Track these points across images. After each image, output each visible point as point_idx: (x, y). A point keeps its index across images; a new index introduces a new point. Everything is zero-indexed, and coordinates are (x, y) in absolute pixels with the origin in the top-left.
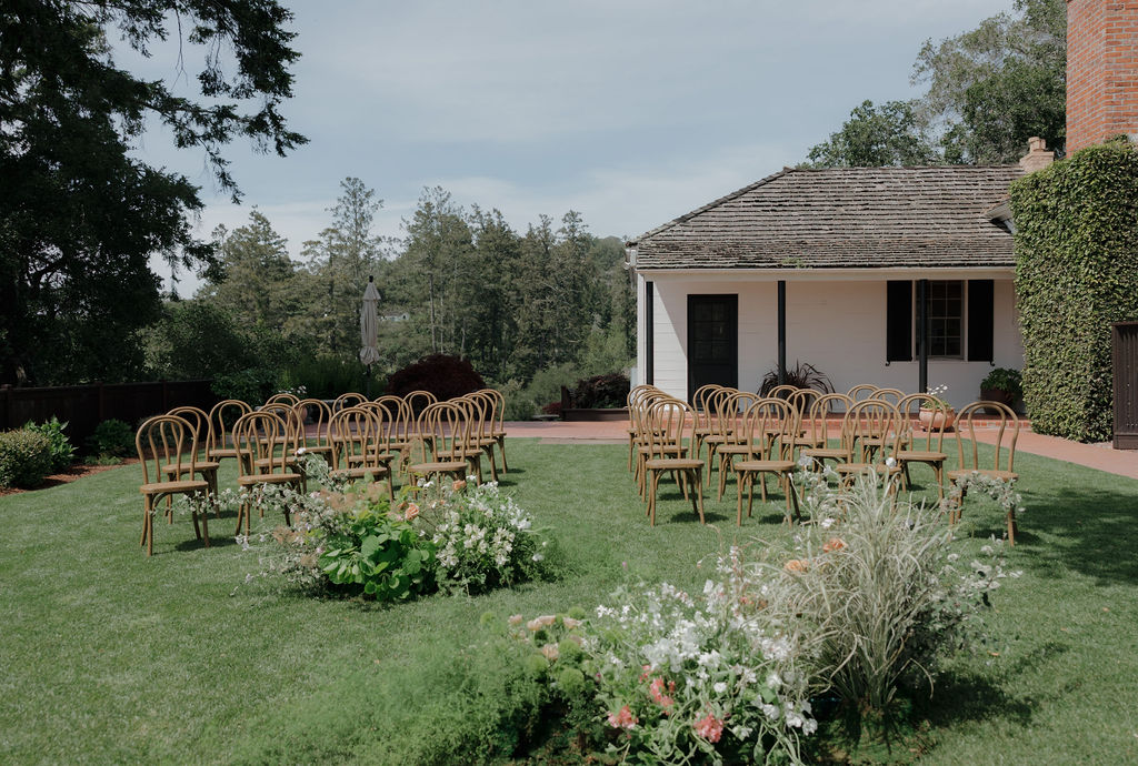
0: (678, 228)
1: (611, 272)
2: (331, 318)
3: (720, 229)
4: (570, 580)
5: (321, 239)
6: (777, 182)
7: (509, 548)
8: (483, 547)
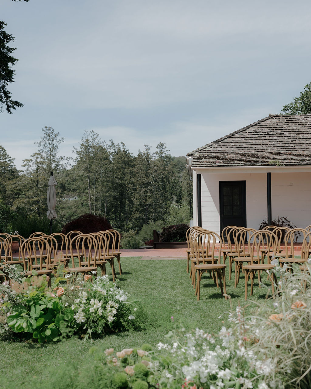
0: (214, 146)
1: (181, 174)
2: (37, 199)
3: (236, 147)
4: (150, 330)
5: (32, 158)
6: (264, 122)
7: (115, 312)
8: (100, 312)
